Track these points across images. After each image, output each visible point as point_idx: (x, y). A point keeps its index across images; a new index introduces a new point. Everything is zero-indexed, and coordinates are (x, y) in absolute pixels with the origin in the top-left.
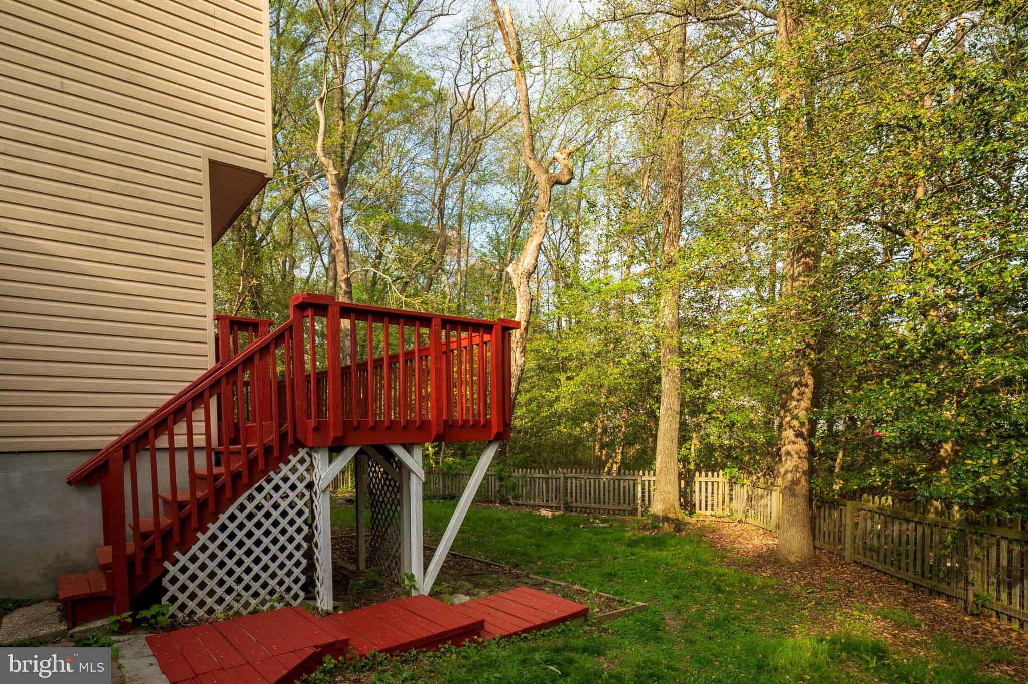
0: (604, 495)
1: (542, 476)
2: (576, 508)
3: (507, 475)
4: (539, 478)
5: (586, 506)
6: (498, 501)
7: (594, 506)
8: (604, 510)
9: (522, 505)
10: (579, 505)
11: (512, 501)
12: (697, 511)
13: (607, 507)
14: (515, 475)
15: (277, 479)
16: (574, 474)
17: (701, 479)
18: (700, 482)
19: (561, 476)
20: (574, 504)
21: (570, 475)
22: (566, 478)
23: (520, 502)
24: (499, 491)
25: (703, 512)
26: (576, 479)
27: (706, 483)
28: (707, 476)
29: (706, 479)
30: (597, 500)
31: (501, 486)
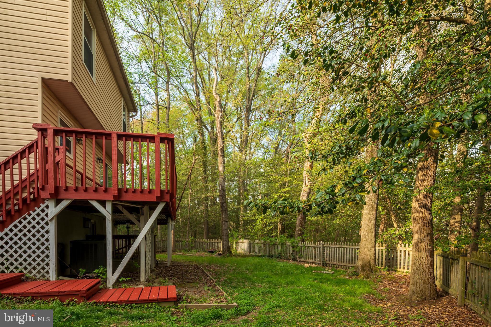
0: (344, 257)
1: (312, 245)
2: (329, 264)
3: (296, 245)
4: (311, 247)
5: (334, 263)
6: (292, 259)
7: (338, 263)
8: (344, 266)
9: (303, 262)
10: (330, 262)
11: (298, 259)
12: (399, 269)
13: (345, 264)
14: (300, 245)
15: (33, 214)
16: (328, 245)
17: (401, 249)
18: (400, 250)
19: (321, 246)
20: (328, 262)
21: (326, 245)
22: (324, 248)
23: (302, 260)
24: (293, 254)
25: (402, 270)
26: (329, 247)
27: (405, 251)
28: (405, 246)
29: (404, 249)
30: (340, 260)
31: (293, 251)
